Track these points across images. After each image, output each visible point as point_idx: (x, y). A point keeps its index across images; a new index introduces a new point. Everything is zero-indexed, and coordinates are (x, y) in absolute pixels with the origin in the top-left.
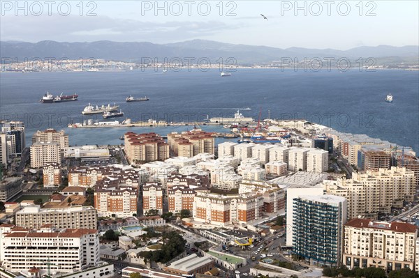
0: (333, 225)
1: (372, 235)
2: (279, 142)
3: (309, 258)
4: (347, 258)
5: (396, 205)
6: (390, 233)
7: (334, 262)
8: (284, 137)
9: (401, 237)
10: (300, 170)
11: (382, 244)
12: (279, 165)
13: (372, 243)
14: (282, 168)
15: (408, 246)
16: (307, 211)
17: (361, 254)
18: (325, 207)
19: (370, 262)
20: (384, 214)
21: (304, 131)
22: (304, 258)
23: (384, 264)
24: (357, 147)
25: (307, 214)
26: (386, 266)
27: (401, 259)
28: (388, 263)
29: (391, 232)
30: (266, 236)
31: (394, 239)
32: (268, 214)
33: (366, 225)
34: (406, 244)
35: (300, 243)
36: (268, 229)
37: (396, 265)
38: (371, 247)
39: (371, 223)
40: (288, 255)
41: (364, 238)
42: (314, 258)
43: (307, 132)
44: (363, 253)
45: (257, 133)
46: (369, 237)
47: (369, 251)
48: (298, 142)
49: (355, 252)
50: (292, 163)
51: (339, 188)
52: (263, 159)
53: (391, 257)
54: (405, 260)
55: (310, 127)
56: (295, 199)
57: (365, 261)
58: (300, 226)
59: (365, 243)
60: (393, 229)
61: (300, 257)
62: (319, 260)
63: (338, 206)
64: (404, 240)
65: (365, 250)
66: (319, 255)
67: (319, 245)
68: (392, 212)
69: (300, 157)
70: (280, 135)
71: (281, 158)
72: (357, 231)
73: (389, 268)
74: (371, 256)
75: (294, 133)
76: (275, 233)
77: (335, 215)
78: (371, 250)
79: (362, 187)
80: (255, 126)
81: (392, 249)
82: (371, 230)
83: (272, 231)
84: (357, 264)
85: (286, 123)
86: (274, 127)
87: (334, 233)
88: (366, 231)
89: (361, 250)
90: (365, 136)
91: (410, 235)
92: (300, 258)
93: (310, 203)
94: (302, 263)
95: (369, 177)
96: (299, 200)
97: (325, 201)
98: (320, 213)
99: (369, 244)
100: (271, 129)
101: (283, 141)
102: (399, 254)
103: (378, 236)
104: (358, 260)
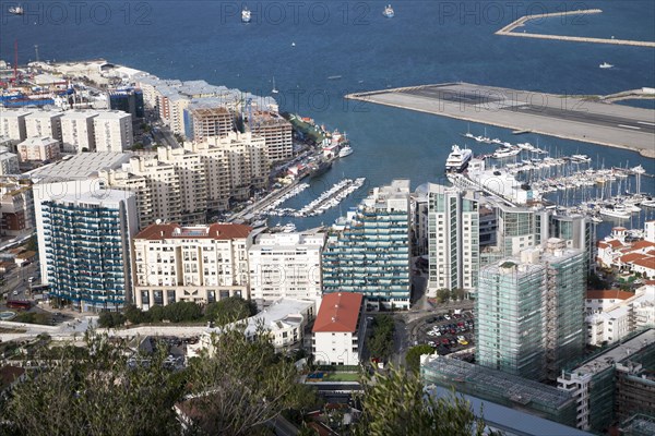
0: (114, 240)
1: (179, 249)
2: (51, 102)
3: (79, 300)
4: (142, 293)
5: (238, 196)
6: (207, 242)
7: (120, 302)
8: (61, 94)
9: (224, 247)
10: (85, 150)
11: (197, 262)
12: (42, 145)
13: (180, 263)
14: (49, 149)
15: (237, 261)
16: (67, 220)
17: (164, 282)
18: (97, 210)
19: (179, 294)
20: (217, 213)
21: (100, 81)
22: (70, 302)
23: (203, 294)
24: (183, 103)
25: (67, 226)
26: (205, 297)
27: (228, 283)
28: (209, 292)
29: (210, 240)
30: (8, 272)
31: (214, 252)
32: (14, 233)
33: (169, 234)
34: (233, 258)
35: (61, 278)
36: (12, 260)
37: (221, 293)
38: (180, 268)
39: (178, 230)
40: (43, 300)
41: (166, 256)
42: (88, 300)
43: (105, 81)
44: (168, 281)
45: (10, 88)
46: (174, 254)
47: (176, 277)
48: (85, 100)
49: (154, 280)
50: (68, 139)
51: (131, 175)
52: (15, 135)
53: (212, 281)
54: (235, 284)
55: (112, 72)
56: (45, 203)
57: (172, 294)
58: (59, 248)
59: (169, 265)
60: (211, 235)
61: (63, 301)
62: (96, 301)
63: (117, 207)
64: (229, 252)
65: (169, 276)
66: (94, 294)
67: (93, 276)
68: (231, 207)
69: (83, 127)
70: (55, 88)
71: (47, 131)
72: (155, 246)
73: (211, 299)
74: (181, 284)
75: (81, 84)
76: (24, 264)
77: (114, 224)
78: (181, 275)
79: (172, 171)
80: (11, 76)
81: (212, 267)
82: (178, 242)
83: (19, 262)
84: (159, 300)
85: (68, 68)
86: (46, 76)
87: (116, 254)
88: (170, 243)
89: (163, 276)
90: (202, 83)
91: (239, 242)
92: (63, 303)
93: (71, 207)
94: (66, 311)
95: (186, 152)
96: (52, 204)
97: (96, 202)
98: (88, 222)
99: (175, 264)
100: (39, 79)
101: (58, 101)
102: (224, 276)
103: (189, 250)
104: (161, 293)
